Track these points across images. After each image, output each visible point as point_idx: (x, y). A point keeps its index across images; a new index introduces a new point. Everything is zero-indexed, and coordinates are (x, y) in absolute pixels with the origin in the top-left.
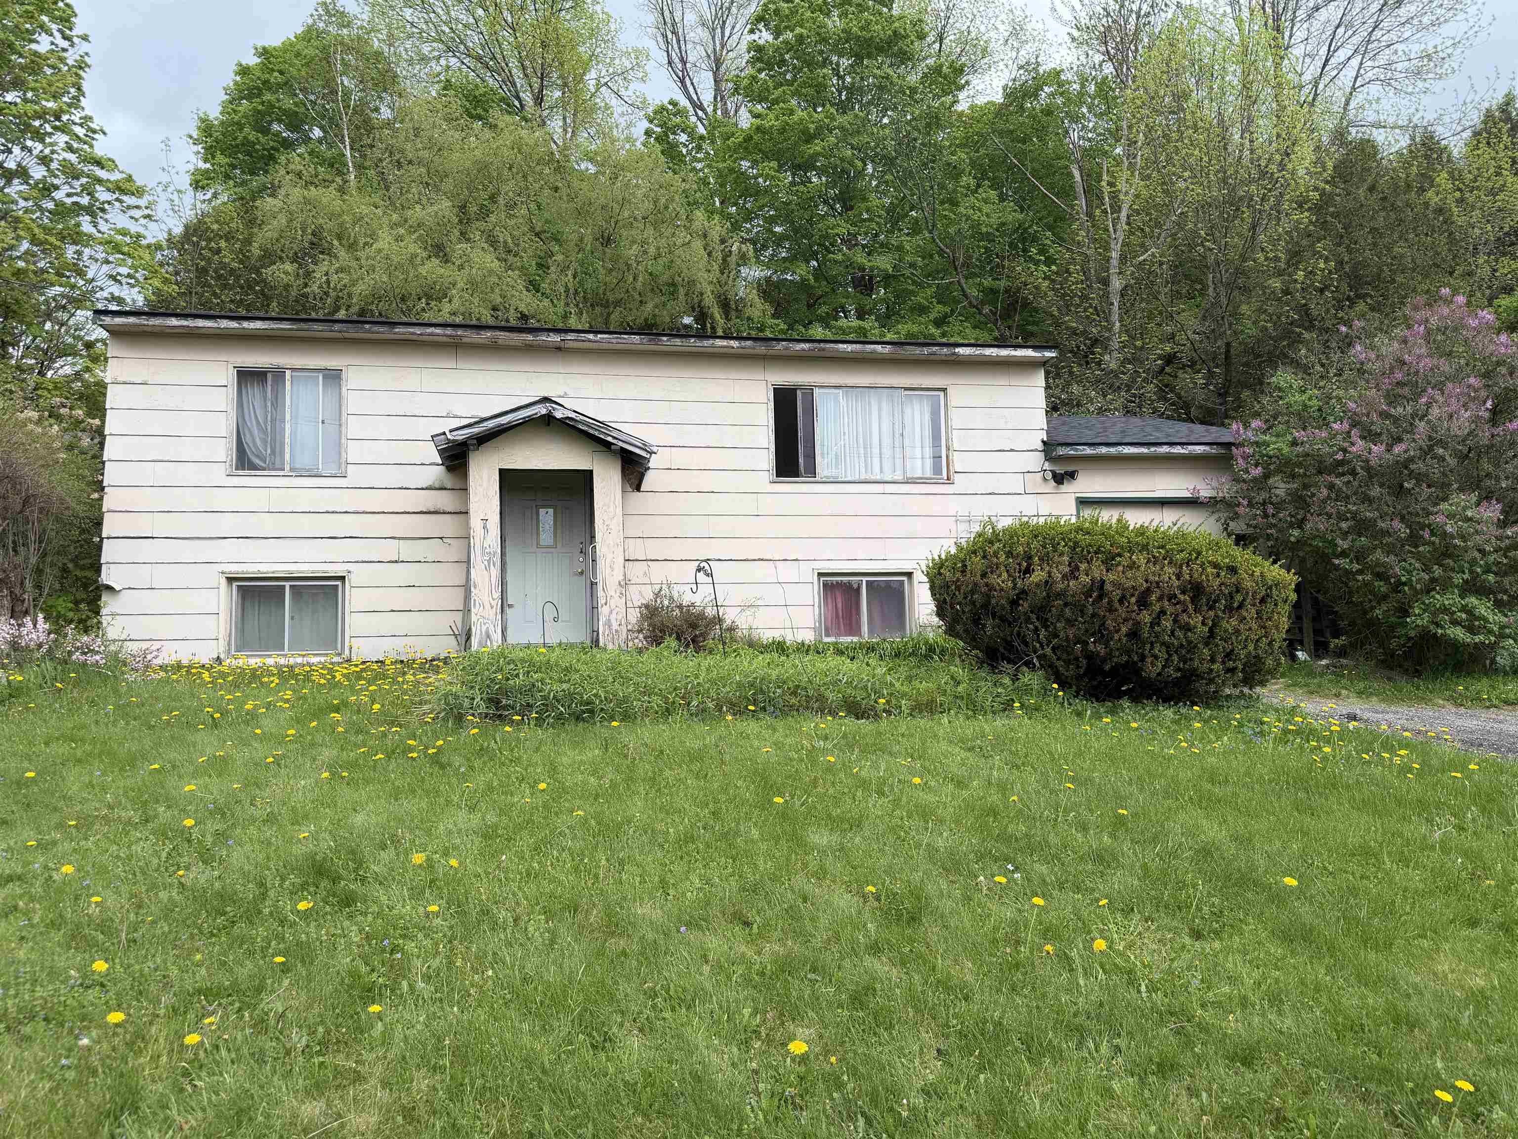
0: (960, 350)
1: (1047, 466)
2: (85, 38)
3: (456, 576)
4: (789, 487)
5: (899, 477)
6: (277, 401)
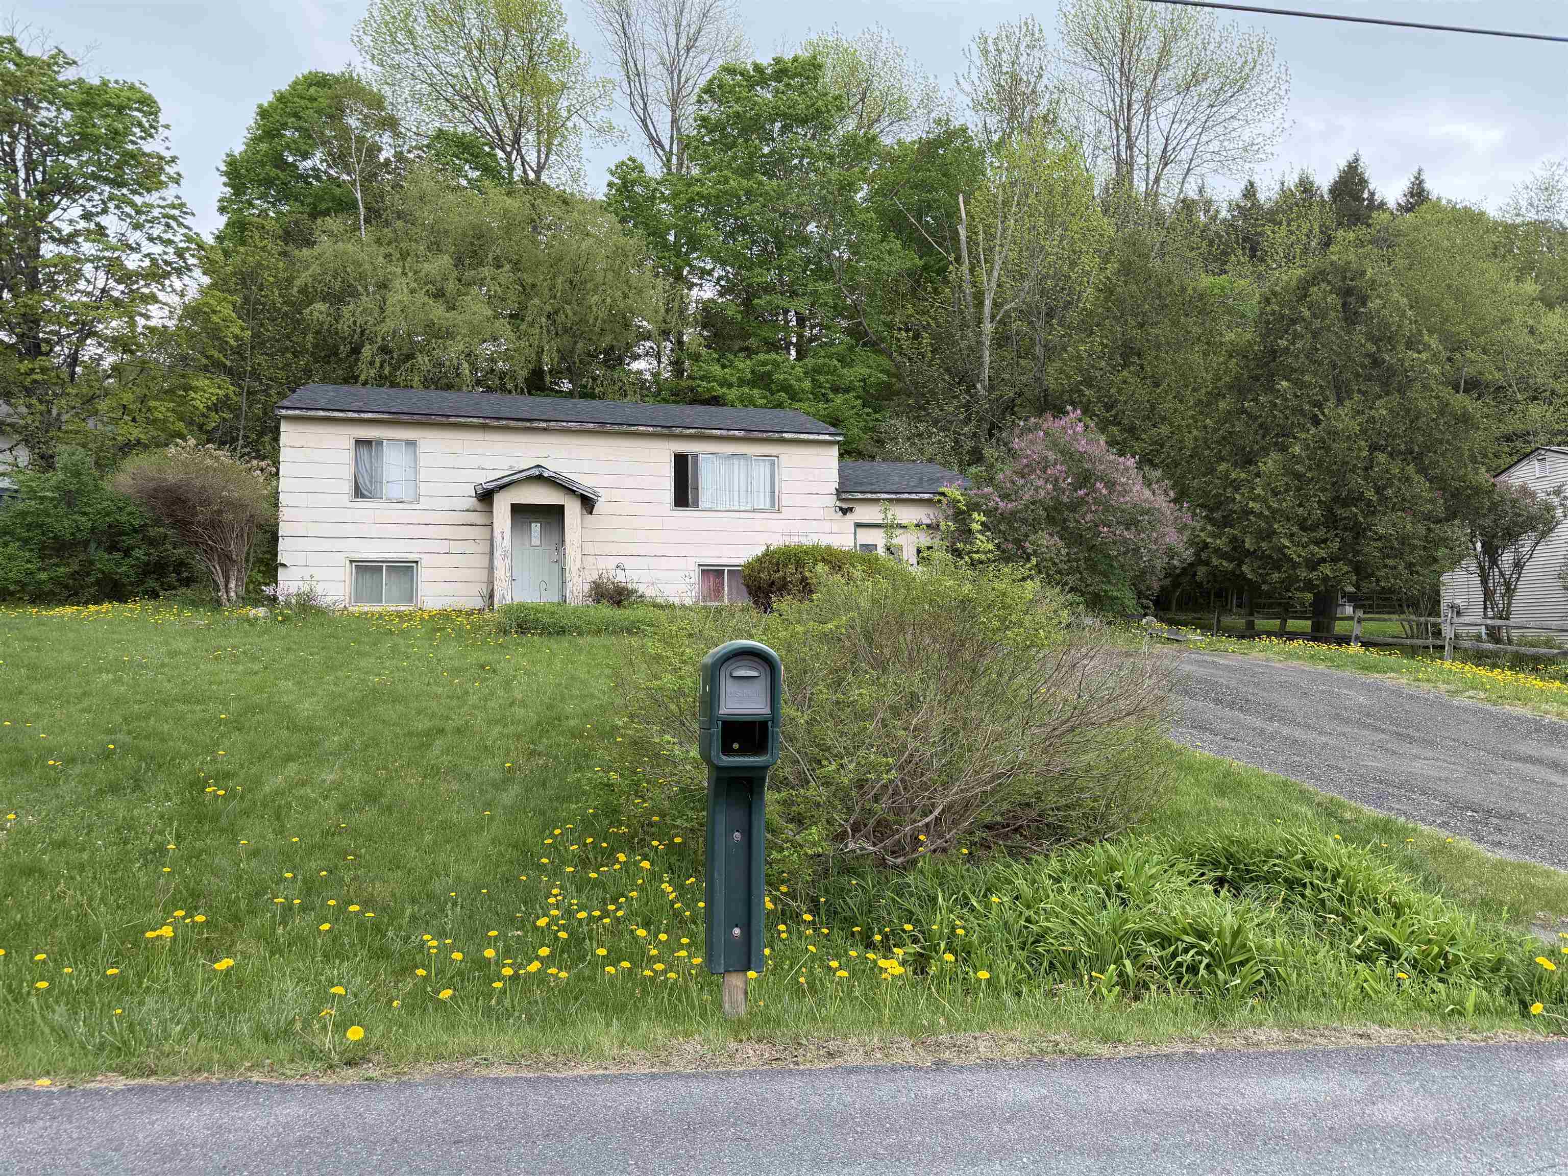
0: (785, 435)
1: (838, 503)
2: (167, 127)
3: (485, 562)
4: (682, 513)
5: (749, 509)
6: (379, 456)
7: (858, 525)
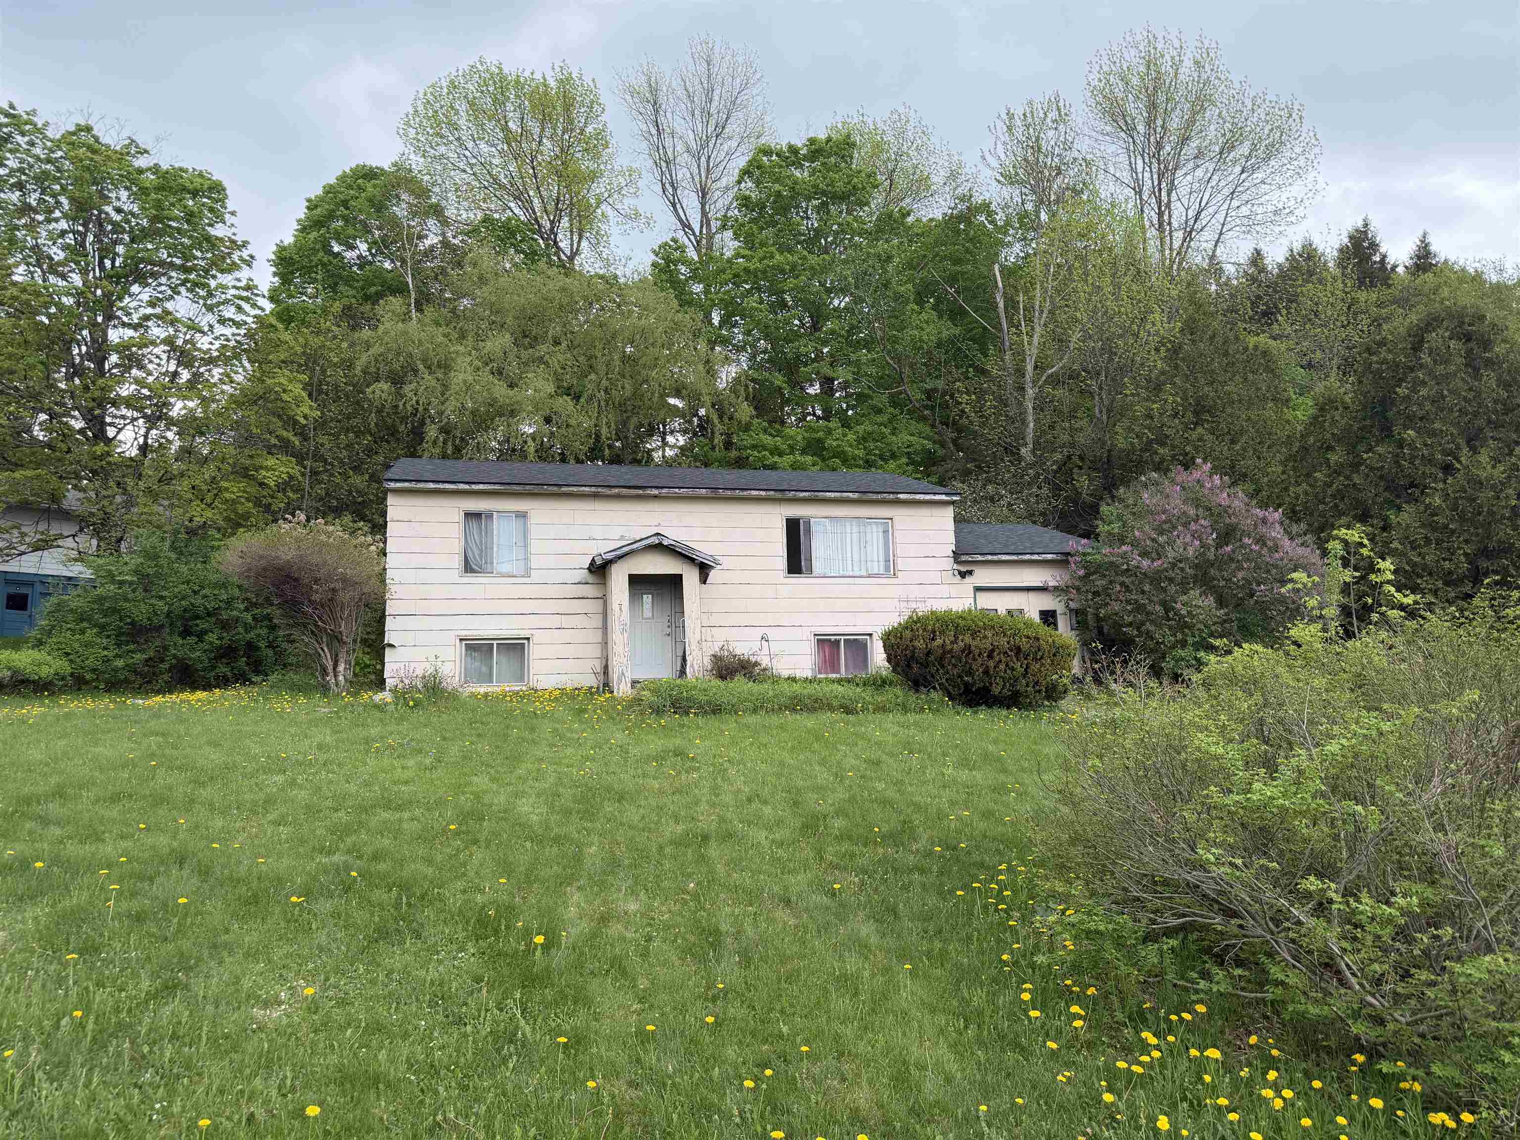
0: (901, 496)
1: (955, 567)
2: (233, 213)
3: (598, 636)
4: (797, 580)
5: (864, 573)
6: (488, 532)
7: (978, 589)
